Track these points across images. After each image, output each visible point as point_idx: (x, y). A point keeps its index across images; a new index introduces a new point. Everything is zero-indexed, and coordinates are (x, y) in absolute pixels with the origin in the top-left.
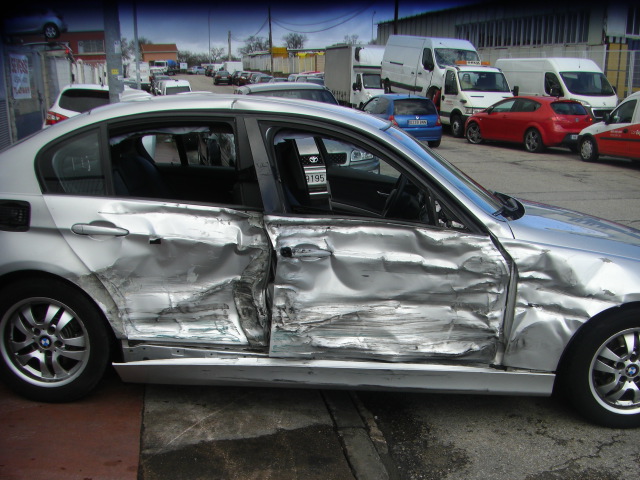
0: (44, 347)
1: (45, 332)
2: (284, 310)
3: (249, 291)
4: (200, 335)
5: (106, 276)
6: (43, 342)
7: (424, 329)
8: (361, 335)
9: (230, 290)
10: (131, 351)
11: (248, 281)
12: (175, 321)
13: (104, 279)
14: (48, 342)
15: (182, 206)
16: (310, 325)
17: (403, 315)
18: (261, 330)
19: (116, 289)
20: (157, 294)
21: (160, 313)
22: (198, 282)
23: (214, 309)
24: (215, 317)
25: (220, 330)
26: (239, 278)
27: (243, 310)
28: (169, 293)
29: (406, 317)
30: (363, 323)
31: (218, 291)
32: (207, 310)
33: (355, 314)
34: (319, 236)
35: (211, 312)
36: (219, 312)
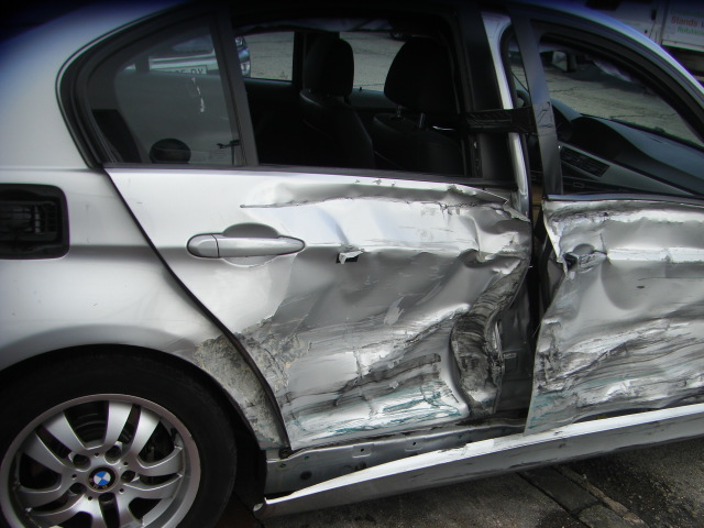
0: (100, 487)
1: (101, 461)
2: (547, 357)
3: (480, 329)
4: (401, 415)
5: (256, 338)
6: (97, 480)
7: (693, 354)
8: (627, 377)
9: (449, 330)
10: (283, 465)
11: (480, 311)
12: (363, 399)
13: (252, 343)
14: (107, 477)
15: (386, 182)
16: (575, 375)
17: (673, 338)
18: (493, 391)
19: (271, 360)
20: (336, 356)
21: (342, 391)
22: (400, 323)
23: (420, 366)
24: (421, 378)
25: (430, 401)
26: (464, 307)
27: (463, 359)
28: (353, 349)
29: (677, 341)
30: (630, 360)
31: (431, 334)
32: (410, 369)
33: (624, 347)
34: (594, 229)
35: (415, 373)
36: (427, 369)
